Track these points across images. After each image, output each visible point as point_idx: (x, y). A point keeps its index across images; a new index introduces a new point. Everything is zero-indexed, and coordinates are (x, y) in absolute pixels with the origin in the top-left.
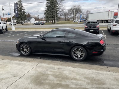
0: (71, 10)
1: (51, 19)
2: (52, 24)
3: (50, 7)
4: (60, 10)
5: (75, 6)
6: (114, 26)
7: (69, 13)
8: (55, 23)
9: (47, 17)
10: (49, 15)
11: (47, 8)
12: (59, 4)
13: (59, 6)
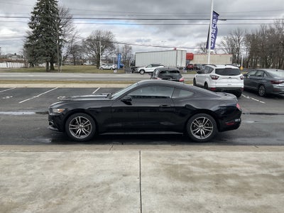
0: (89, 40)
1: (45, 58)
2: (47, 71)
3: (40, 28)
4: (67, 39)
5: (99, 33)
6: (213, 79)
7: (85, 46)
8: (52, 70)
9: (33, 52)
10: (37, 48)
11: (33, 32)
12: (65, 25)
13: (62, 29)
